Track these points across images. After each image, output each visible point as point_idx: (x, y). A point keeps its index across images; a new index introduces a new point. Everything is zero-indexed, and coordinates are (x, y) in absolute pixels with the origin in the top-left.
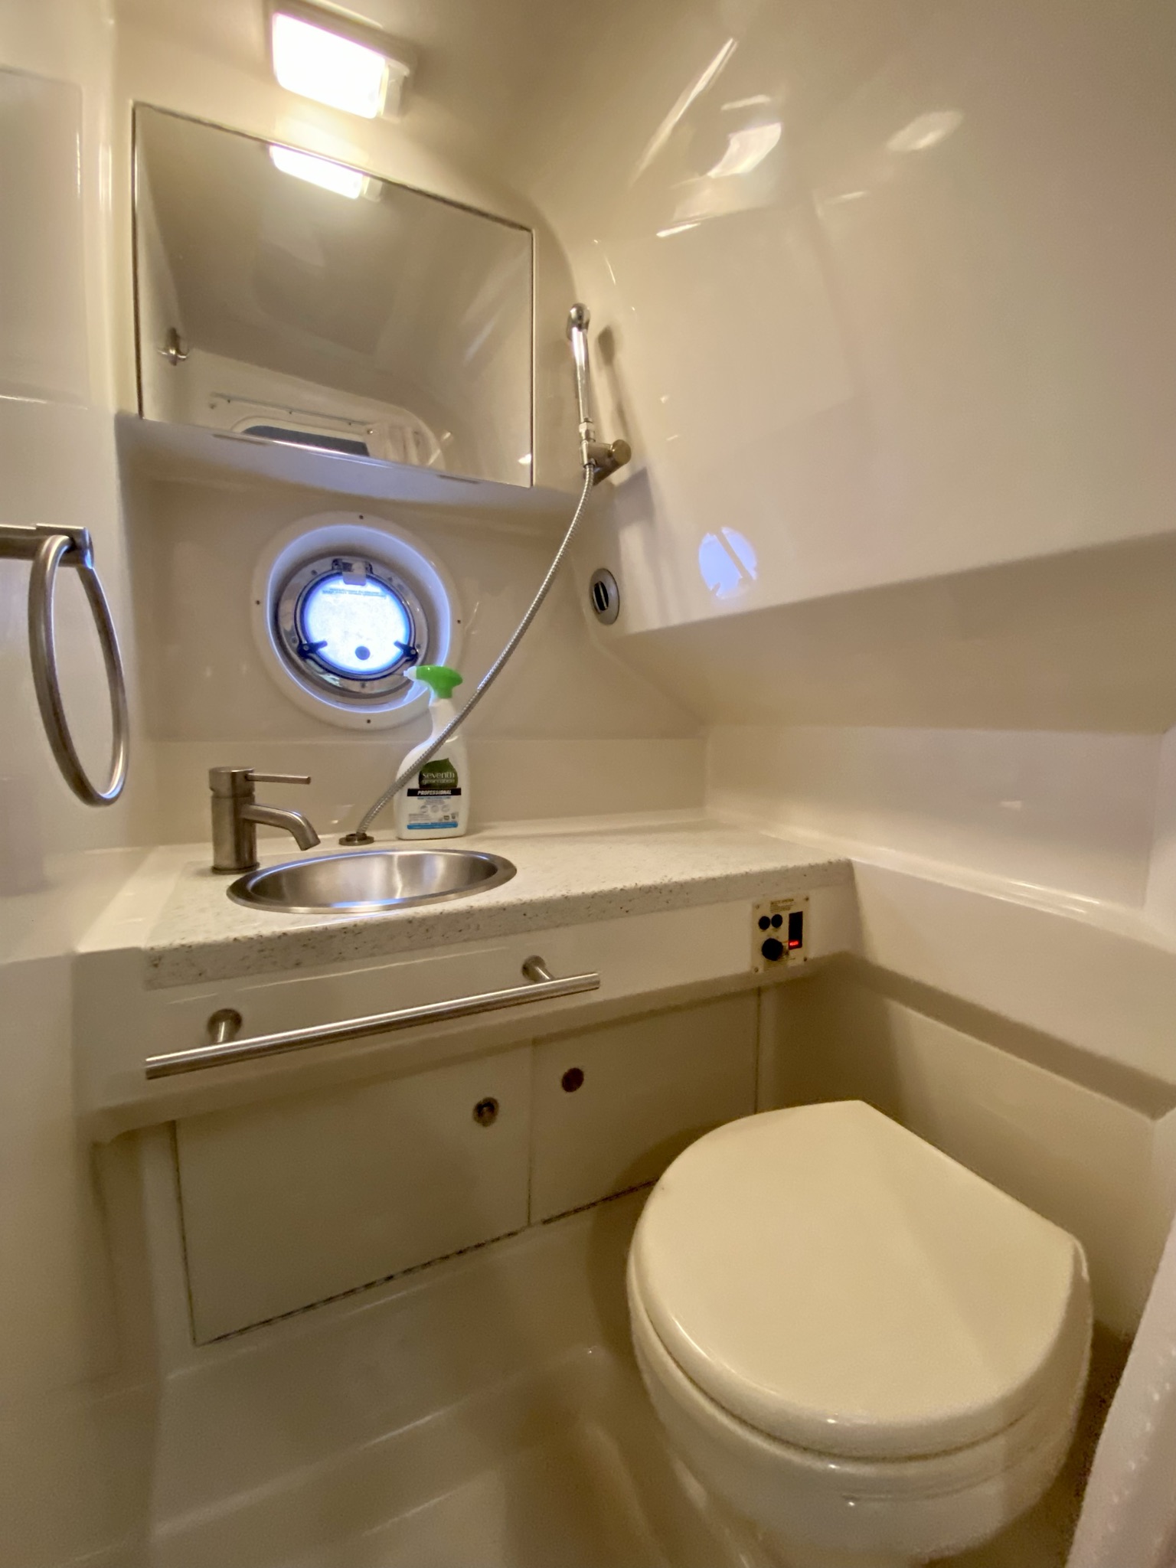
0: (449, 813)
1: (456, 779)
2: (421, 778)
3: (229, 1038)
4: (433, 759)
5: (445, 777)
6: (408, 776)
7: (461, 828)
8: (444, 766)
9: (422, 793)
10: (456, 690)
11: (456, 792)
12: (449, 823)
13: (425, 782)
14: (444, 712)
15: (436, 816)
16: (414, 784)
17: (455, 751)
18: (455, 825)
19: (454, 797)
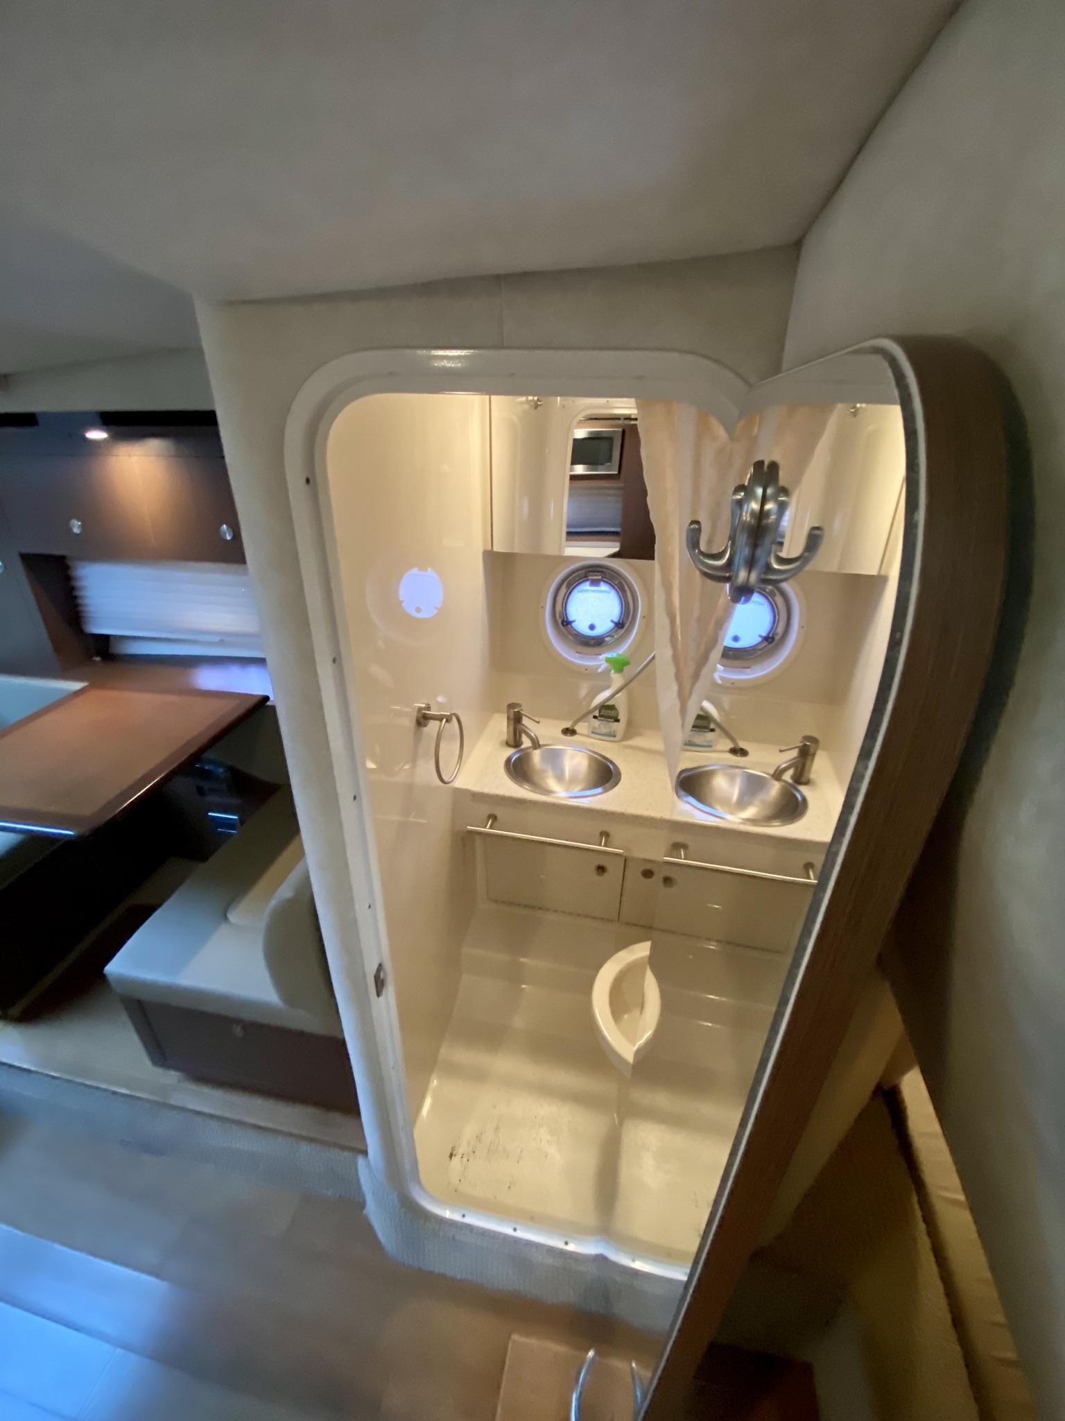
0: (612, 730)
1: (618, 714)
2: (600, 712)
3: (491, 828)
4: (606, 704)
5: (612, 713)
6: (595, 708)
7: (618, 738)
8: (612, 708)
9: (600, 718)
10: (626, 669)
11: (618, 721)
12: (612, 735)
13: (602, 714)
14: (617, 680)
15: (604, 730)
16: (597, 713)
17: (621, 702)
18: (615, 736)
19: (616, 723)
